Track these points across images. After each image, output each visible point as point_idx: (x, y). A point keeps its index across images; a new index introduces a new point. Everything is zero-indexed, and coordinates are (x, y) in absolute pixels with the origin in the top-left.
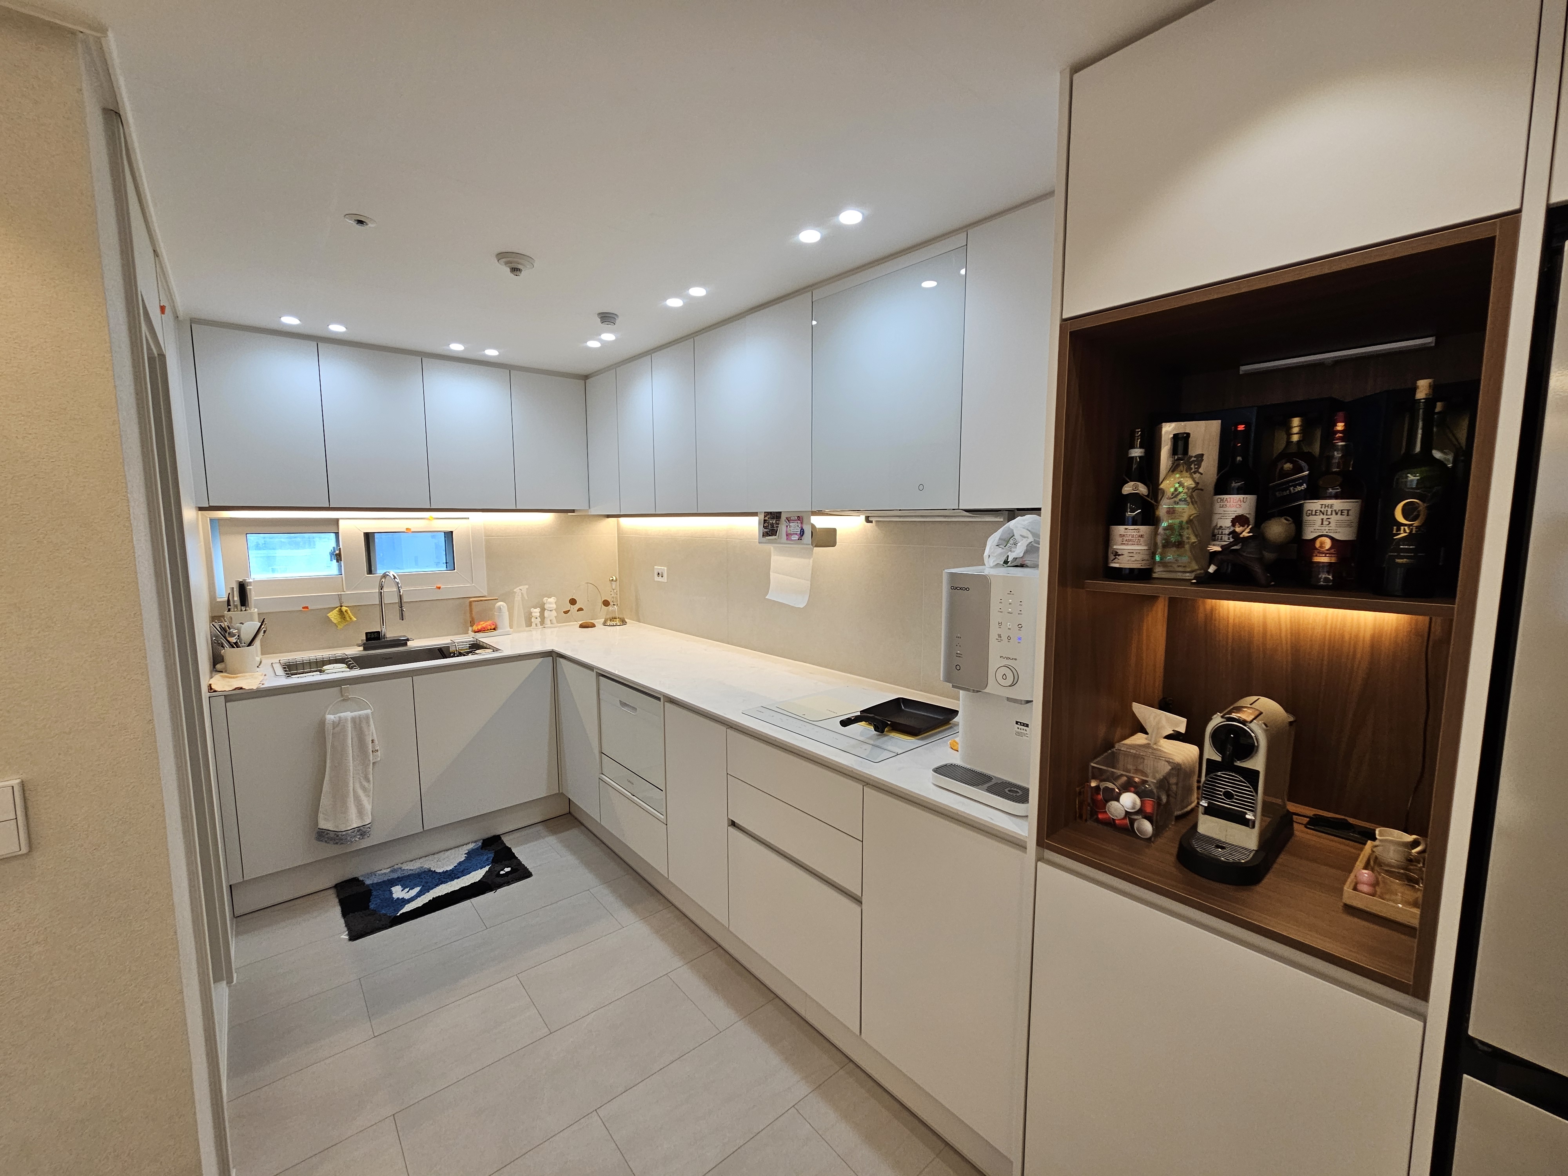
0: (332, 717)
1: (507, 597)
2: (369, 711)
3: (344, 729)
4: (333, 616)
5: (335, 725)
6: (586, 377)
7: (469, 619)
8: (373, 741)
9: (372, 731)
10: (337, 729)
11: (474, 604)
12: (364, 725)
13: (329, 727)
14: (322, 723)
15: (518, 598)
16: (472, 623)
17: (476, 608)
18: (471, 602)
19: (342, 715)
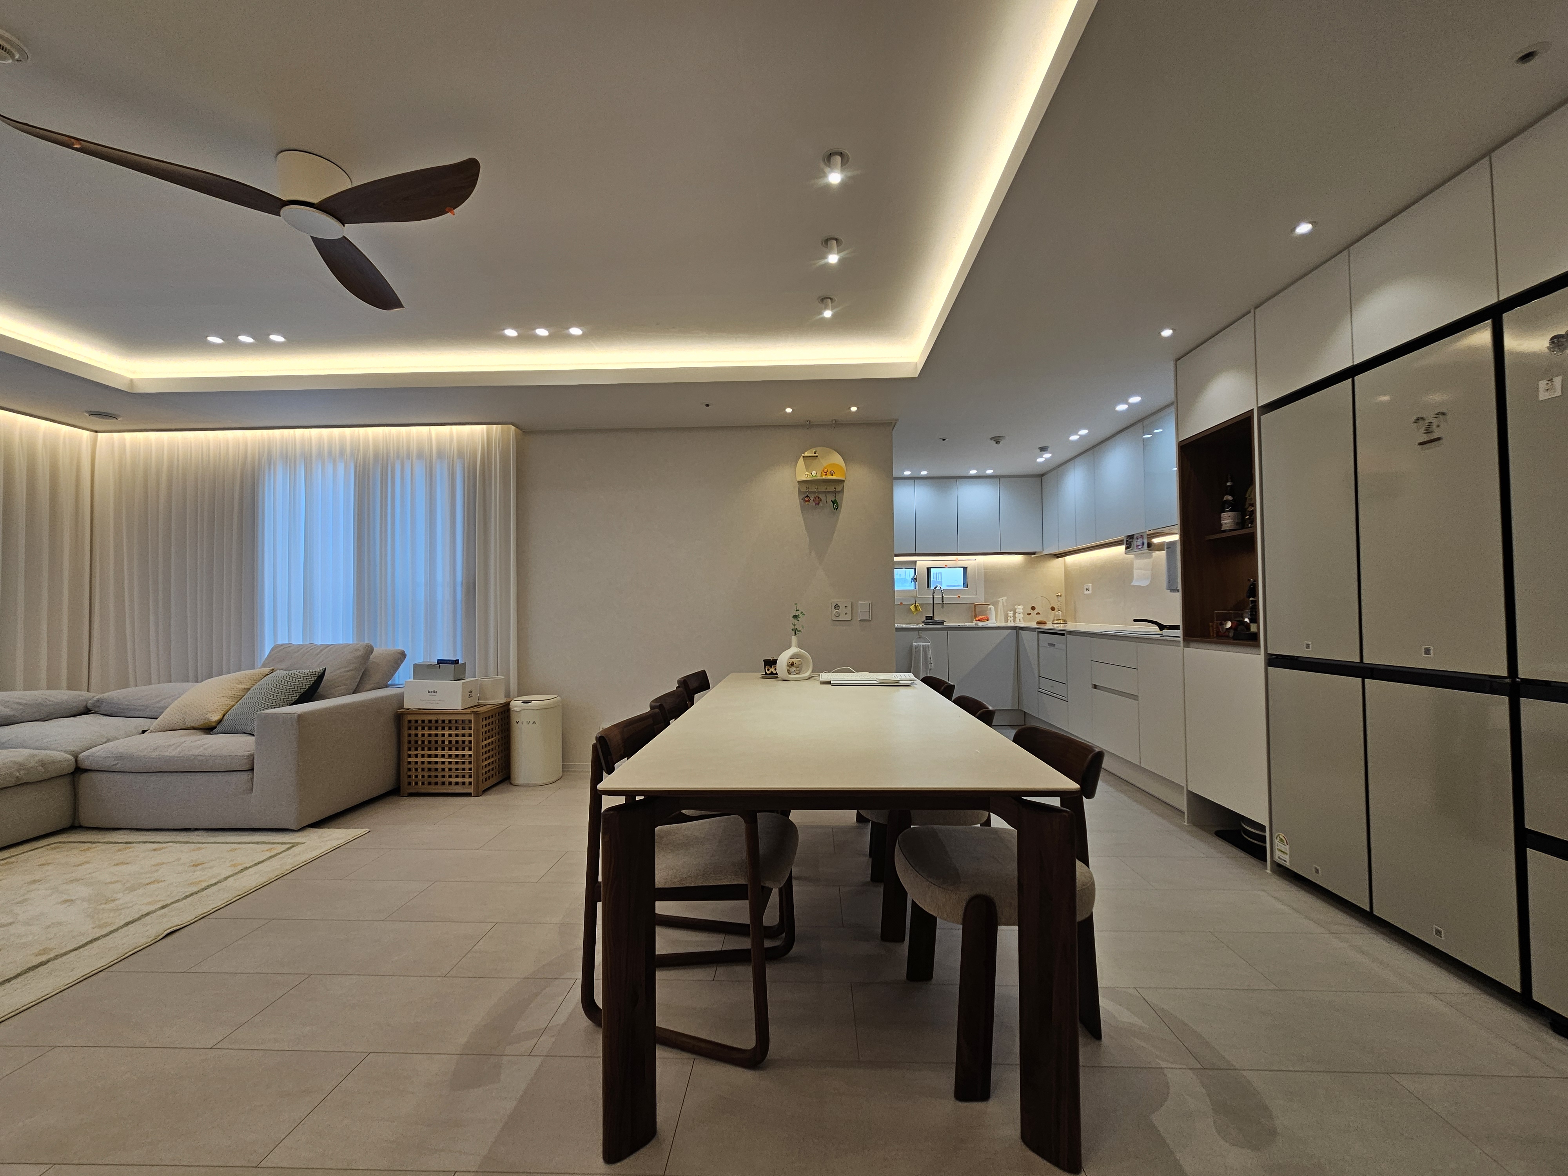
0: (915, 644)
1: (995, 604)
2: (929, 644)
3: (920, 650)
4: (912, 607)
5: (917, 647)
6: (1042, 475)
7: (974, 614)
8: (930, 658)
9: (930, 653)
10: (918, 649)
11: (976, 606)
12: (927, 649)
13: (914, 648)
14: (911, 646)
15: (1000, 604)
16: (975, 617)
17: (978, 609)
18: (975, 605)
19: (919, 643)
